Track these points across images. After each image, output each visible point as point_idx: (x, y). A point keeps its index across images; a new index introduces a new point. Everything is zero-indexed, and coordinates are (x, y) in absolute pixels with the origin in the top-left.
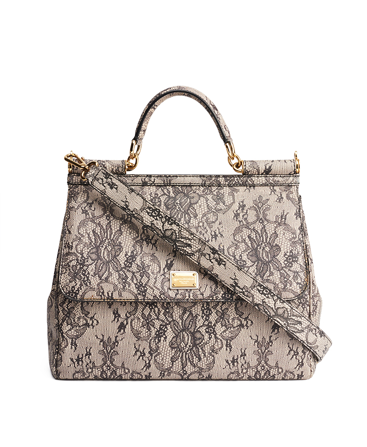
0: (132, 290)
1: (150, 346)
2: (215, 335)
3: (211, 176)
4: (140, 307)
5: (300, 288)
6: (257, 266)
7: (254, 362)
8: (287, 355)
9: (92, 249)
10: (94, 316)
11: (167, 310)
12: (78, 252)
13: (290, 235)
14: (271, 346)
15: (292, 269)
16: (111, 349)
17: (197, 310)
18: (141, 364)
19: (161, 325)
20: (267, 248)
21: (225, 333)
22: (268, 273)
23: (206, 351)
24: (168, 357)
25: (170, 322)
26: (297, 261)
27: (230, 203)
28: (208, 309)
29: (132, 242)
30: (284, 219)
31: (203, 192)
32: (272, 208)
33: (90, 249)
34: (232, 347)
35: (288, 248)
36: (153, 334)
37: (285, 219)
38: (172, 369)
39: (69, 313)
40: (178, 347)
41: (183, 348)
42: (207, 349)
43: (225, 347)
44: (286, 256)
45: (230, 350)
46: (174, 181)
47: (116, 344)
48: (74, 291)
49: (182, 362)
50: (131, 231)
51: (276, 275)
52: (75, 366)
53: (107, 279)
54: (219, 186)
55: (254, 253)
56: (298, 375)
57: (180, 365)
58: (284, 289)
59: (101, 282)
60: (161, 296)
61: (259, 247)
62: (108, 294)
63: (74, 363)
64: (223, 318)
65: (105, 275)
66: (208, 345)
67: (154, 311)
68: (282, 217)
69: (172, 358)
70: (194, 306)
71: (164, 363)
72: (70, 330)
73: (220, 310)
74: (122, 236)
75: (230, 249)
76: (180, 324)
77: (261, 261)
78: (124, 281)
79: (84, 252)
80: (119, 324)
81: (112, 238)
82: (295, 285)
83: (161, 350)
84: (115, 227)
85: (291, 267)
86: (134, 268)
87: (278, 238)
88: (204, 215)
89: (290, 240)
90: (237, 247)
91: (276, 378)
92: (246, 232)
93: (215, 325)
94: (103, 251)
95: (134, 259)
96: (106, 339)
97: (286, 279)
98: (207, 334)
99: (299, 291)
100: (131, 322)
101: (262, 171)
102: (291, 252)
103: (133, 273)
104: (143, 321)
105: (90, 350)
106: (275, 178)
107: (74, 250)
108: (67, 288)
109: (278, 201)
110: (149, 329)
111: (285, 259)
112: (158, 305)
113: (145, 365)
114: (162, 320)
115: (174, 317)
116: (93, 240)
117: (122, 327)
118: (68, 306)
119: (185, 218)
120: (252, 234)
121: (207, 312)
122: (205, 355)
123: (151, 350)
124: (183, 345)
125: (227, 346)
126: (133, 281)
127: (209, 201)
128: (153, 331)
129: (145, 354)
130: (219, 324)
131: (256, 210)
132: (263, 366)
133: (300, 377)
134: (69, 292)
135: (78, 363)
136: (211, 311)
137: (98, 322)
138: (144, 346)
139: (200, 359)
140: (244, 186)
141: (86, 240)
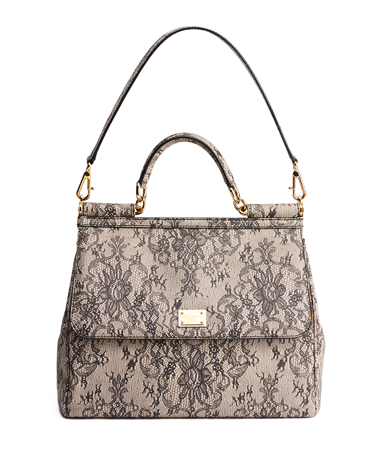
0: (142, 327)
1: (159, 383)
2: (222, 372)
3: (217, 219)
5: (305, 326)
6: (262, 305)
7: (260, 400)
8: (293, 392)
9: (102, 288)
10: (104, 354)
11: (176, 348)
12: (89, 292)
13: (295, 275)
15: (297, 308)
16: (121, 386)
17: (205, 348)
18: (150, 401)
19: (169, 363)
20: (273, 287)
22: (273, 312)
23: (214, 388)
24: (176, 394)
25: (178, 360)
26: (301, 300)
27: (236, 245)
28: (215, 346)
29: (141, 282)
30: (288, 261)
31: (210, 234)
32: (277, 250)
33: (100, 288)
35: (293, 288)
36: (162, 371)
37: (290, 260)
38: (180, 406)
39: (79, 351)
40: (186, 384)
42: (214, 386)
43: (231, 384)
45: (237, 388)
46: (182, 224)
47: (126, 381)
48: (86, 329)
49: (190, 399)
50: (140, 271)
51: (281, 314)
52: (85, 404)
53: (117, 317)
54: (225, 229)
55: (260, 293)
56: (303, 412)
59: (111, 321)
62: (118, 331)
63: (84, 400)
64: (230, 356)
65: (115, 314)
66: (215, 382)
67: (163, 349)
68: (286, 258)
70: (201, 344)
71: (172, 400)
72: (81, 367)
74: (131, 277)
75: (237, 289)
76: (188, 361)
78: (134, 319)
79: (94, 291)
80: (128, 361)
81: (122, 278)
82: (300, 323)
83: (170, 387)
86: (143, 307)
87: (283, 279)
88: (211, 257)
89: (295, 280)
90: (243, 287)
91: (281, 416)
92: (251, 273)
93: (222, 363)
94: (113, 291)
95: (143, 298)
96: (115, 376)
97: (290, 318)
98: (214, 372)
99: (304, 329)
100: (141, 360)
101: (267, 214)
102: (296, 291)
103: (143, 312)
105: (100, 388)
106: (280, 221)
107: (85, 290)
108: (78, 326)
109: (283, 243)
110: (158, 367)
112: (167, 343)
113: (154, 402)
114: (170, 358)
115: (183, 354)
116: (104, 280)
117: (131, 364)
118: (78, 344)
119: (193, 259)
120: (258, 275)
121: (214, 350)
122: (212, 392)
123: (160, 387)
124: (190, 382)
126: (142, 319)
129: (153, 391)
130: (226, 361)
131: (261, 252)
133: (305, 415)
134: (81, 330)
135: (88, 400)
137: (108, 359)
138: (153, 383)
139: (207, 396)
140: (250, 229)
141: (96, 280)
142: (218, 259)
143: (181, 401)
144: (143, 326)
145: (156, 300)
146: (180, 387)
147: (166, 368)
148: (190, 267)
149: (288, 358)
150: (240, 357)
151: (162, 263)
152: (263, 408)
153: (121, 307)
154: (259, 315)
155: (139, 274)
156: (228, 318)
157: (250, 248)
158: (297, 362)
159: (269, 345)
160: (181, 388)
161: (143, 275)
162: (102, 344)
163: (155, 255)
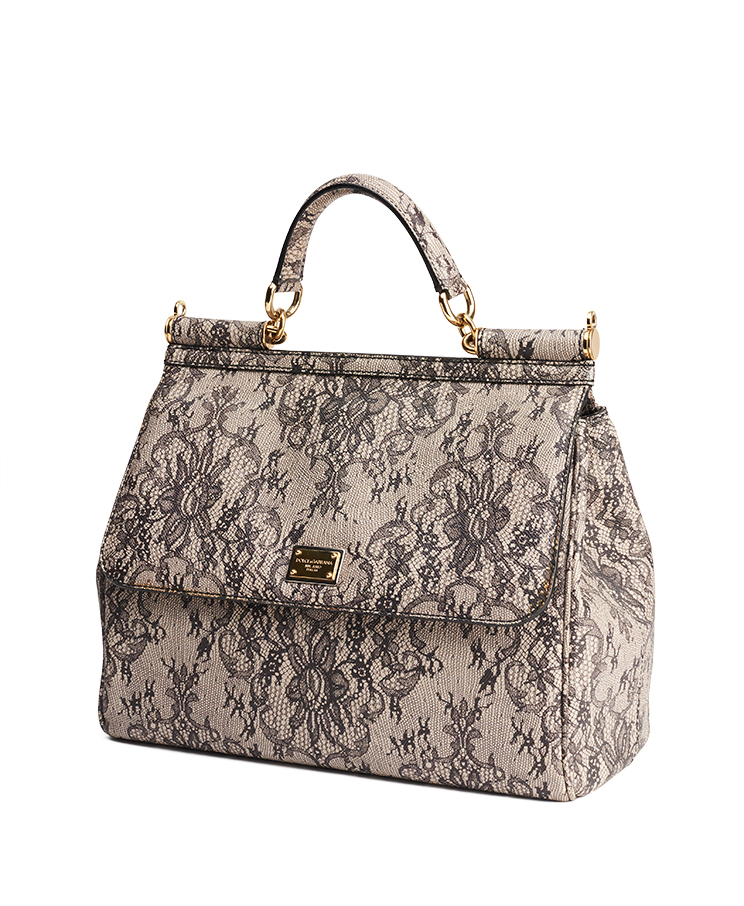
0: (218, 575)
1: (252, 691)
2: (370, 683)
4: (237, 612)
5: (530, 601)
9: (167, 490)
11: (284, 623)
13: (536, 488)
14: (478, 719)
15: (521, 560)
16: (187, 689)
19: (271, 651)
20: (486, 512)
21: (388, 682)
22: (472, 566)
23: (353, 714)
24: (284, 717)
25: (288, 647)
26: (534, 545)
27: (444, 415)
28: (359, 628)
30: (531, 455)
31: (399, 390)
34: (401, 713)
41: (311, 701)
42: (355, 709)
43: (388, 710)
44: (517, 533)
50: (246, 460)
53: (179, 549)
57: (306, 737)
58: (498, 601)
59: (167, 556)
60: (267, 592)
61: (470, 510)
62: (175, 578)
63: (127, 707)
64: (385, 650)
65: (177, 543)
66: (356, 701)
67: (261, 623)
68: (529, 448)
69: (291, 720)
70: (333, 619)
71: (277, 729)
72: (120, 643)
73: (381, 633)
74: (228, 470)
75: (417, 511)
77: (468, 538)
79: (151, 495)
80: (199, 639)
82: (521, 594)
83: (272, 701)
84: (220, 452)
85: (521, 555)
87: (510, 494)
88: (388, 437)
93: (369, 663)
94: (186, 496)
96: (178, 667)
97: (504, 581)
98: (354, 680)
102: (528, 524)
103: (228, 543)
104: (241, 640)
105: (152, 686)
106: (544, 369)
110: (251, 657)
111: (514, 538)
112: (269, 610)
113: (246, 729)
114: (273, 642)
116: (174, 474)
118: (118, 598)
120: (465, 482)
121: (356, 634)
122: (351, 722)
123: (254, 699)
124: (310, 695)
125: (391, 708)
127: (404, 410)
128: (258, 661)
130: (377, 660)
132: (463, 760)
134: (113, 570)
136: (364, 632)
139: (342, 729)
141: (161, 473)
142: (401, 443)
143: (293, 732)
144: (220, 572)
145: (259, 521)
146: (291, 705)
147: (265, 663)
148: (340, 457)
149: (503, 667)
150: (405, 655)
151: (292, 445)
152: (453, 767)
153: (193, 530)
154: (443, 569)
155: (245, 464)
156: (380, 569)
157: (469, 422)
158: (520, 679)
159: (465, 637)
160: (293, 707)
161: (251, 467)
162: (156, 601)
163: (285, 428)
